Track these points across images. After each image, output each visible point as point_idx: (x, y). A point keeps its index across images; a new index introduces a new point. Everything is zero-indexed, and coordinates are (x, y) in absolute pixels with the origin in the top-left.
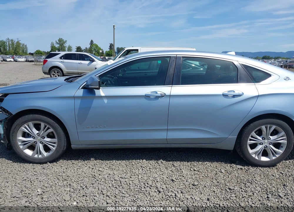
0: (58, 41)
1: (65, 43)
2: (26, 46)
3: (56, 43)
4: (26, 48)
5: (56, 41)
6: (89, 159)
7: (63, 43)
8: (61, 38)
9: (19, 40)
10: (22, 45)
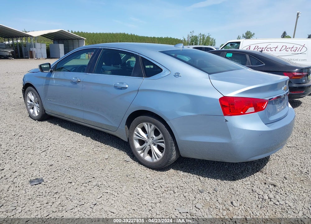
0: (245, 35)
1: (252, 36)
2: (215, 40)
3: (243, 37)
4: (214, 42)
5: (243, 35)
6: (55, 124)
7: (250, 37)
8: (249, 31)
9: (210, 35)
10: (211, 40)
